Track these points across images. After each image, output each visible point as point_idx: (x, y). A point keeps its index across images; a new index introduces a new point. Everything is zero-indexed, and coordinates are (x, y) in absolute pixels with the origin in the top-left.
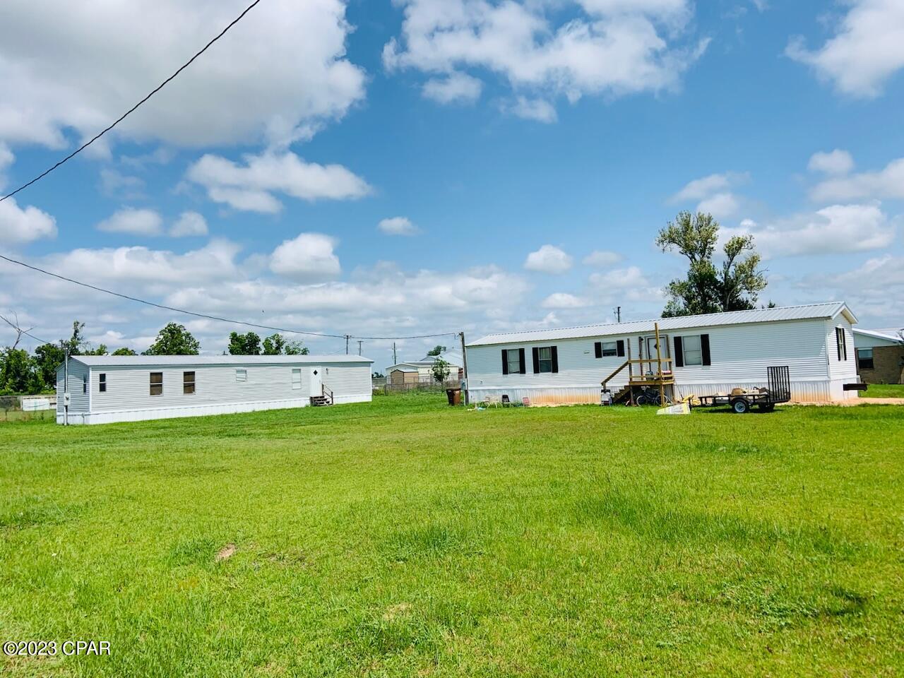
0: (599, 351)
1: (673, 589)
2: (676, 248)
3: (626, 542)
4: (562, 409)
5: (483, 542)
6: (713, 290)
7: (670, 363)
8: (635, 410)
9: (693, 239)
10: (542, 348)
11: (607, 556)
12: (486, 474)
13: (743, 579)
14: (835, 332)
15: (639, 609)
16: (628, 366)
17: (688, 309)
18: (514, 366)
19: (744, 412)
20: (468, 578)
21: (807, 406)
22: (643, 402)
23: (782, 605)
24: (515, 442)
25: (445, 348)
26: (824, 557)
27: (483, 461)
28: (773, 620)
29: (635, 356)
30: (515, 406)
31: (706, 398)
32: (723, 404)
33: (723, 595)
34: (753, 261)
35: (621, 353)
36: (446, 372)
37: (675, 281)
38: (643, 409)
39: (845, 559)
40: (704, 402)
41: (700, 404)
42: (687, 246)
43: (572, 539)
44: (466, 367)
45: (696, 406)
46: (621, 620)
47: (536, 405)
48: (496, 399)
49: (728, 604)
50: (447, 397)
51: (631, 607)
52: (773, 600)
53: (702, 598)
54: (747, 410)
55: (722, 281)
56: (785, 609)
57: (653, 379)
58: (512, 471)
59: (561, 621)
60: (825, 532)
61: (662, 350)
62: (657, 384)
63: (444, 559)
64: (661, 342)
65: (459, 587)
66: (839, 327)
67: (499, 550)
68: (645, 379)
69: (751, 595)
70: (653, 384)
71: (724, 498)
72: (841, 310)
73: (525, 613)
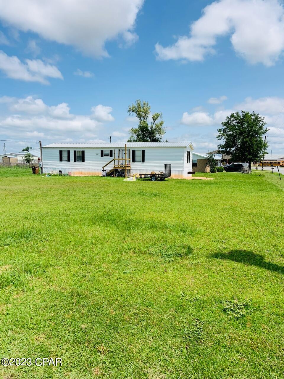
0: (102, 154)
1: (130, 249)
2: (135, 114)
3: (112, 231)
4: (85, 178)
5: (49, 235)
6: (147, 133)
7: (130, 160)
8: (115, 179)
9: (141, 111)
10: (78, 151)
11: (104, 238)
12: (51, 205)
13: (156, 244)
14: (187, 152)
15: (117, 259)
16: (114, 161)
17: (137, 140)
18: (65, 157)
19: (155, 181)
20: (41, 251)
21: (175, 179)
22: (118, 176)
23: (170, 253)
24: (64, 191)
25: (31, 148)
26: (184, 234)
27: (49, 199)
28: (167, 259)
29: (117, 157)
30: (64, 175)
31: (142, 175)
32: (148, 178)
33: (149, 250)
34: (162, 123)
35: (111, 156)
36: (32, 159)
37: (133, 128)
38: (118, 178)
39: (190, 235)
40: (141, 177)
41: (140, 177)
42: (139, 114)
43: (90, 231)
44: (42, 157)
45: (138, 178)
46: (110, 263)
47: (74, 176)
48: (56, 172)
49: (150, 254)
50: (32, 170)
51: (113, 258)
52: (166, 251)
53: (141, 252)
54: (156, 180)
55: (150, 130)
56: (171, 255)
57: (123, 167)
58: (63, 203)
59: (84, 267)
60: (183, 224)
61: (127, 155)
62: (124, 169)
63: (29, 243)
64: (127, 152)
65: (36, 256)
66: (188, 151)
67: (56, 238)
68: (120, 167)
69: (159, 250)
70: (123, 168)
71: (149, 213)
72: (190, 145)
73: (68, 264)
